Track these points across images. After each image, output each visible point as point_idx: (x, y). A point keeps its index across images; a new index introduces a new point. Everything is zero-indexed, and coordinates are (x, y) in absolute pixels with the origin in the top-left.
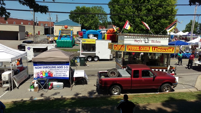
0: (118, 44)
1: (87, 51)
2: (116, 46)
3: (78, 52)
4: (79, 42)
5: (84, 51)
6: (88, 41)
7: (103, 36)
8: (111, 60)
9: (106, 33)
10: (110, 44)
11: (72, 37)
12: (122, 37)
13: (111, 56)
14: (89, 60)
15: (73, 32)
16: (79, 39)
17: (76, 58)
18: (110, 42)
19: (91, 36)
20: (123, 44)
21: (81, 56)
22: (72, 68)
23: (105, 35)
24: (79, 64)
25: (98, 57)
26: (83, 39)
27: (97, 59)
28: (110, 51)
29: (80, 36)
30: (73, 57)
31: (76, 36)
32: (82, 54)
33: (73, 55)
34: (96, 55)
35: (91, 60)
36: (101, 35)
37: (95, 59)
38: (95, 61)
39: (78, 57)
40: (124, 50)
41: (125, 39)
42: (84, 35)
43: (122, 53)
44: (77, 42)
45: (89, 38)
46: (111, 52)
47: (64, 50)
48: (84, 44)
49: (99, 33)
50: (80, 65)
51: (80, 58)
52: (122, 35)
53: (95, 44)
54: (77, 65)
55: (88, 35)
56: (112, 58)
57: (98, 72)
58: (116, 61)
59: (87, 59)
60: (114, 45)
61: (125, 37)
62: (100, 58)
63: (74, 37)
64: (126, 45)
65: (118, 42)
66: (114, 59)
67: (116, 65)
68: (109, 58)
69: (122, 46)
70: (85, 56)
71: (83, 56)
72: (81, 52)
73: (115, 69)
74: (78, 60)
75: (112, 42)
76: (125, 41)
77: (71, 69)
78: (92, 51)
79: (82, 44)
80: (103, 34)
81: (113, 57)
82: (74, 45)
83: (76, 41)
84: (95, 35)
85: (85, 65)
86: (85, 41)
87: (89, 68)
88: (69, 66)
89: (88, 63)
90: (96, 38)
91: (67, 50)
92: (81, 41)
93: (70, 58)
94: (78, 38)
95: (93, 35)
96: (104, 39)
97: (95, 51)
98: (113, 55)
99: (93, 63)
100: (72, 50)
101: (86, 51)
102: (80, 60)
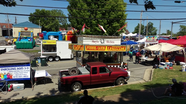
0: (77, 44)
1: (48, 52)
2: (76, 46)
3: (39, 53)
4: (40, 43)
5: (45, 52)
6: (49, 42)
7: (64, 37)
8: (72, 59)
9: (66, 35)
10: (70, 44)
11: (33, 38)
12: (81, 38)
13: (71, 55)
14: (50, 60)
15: (33, 34)
16: (40, 40)
17: (36, 59)
18: (70, 42)
19: (51, 37)
20: (82, 45)
21: (42, 57)
22: (33, 68)
23: (65, 36)
24: (40, 64)
25: (59, 57)
26: (44, 40)
27: (58, 59)
28: (70, 51)
29: (40, 37)
30: (34, 58)
31: (36, 37)
32: (43, 55)
33: (33, 56)
34: (57, 55)
35: (52, 60)
36: (61, 36)
37: (56, 59)
38: (56, 61)
39: (38, 57)
40: (83, 50)
41: (84, 40)
42: (45, 36)
43: (82, 53)
44: (38, 43)
45: (49, 39)
46: (72, 52)
47: (25, 51)
48: (45, 45)
49: (59, 34)
50: (42, 66)
51: (41, 59)
52: (81, 36)
53: (56, 45)
54: (38, 66)
55: (49, 36)
56: (73, 57)
57: (59, 72)
58: (76, 60)
59: (48, 59)
60: (74, 46)
61: (84, 38)
62: (61, 58)
63: (35, 38)
64: (85, 45)
65: (78, 42)
66: (75, 58)
67: (77, 64)
68: (70, 58)
69: (81, 46)
70: (46, 57)
71: (44, 57)
72: (42, 53)
73: (76, 67)
74: (39, 61)
75: (72, 43)
76: (83, 42)
77: (31, 70)
78: (53, 52)
79: (43, 45)
80: (63, 35)
81: (74, 57)
82: (35, 46)
83: (36, 43)
84: (56, 37)
85: (46, 65)
86: (45, 42)
87: (50, 68)
88: (29, 67)
89: (49, 63)
90: (57, 39)
91: (27, 51)
92: (42, 42)
93: (31, 58)
94: (38, 39)
95: (53, 37)
96: (64, 40)
97: (56, 52)
98: (74, 54)
99: (54, 63)
100: (32, 51)
101: (47, 52)
102: (41, 61)
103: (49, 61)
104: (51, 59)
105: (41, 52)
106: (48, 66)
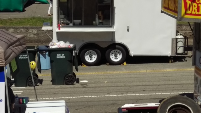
1: (80, 25)
2: (193, 1)
3: (45, 28)
5: (67, 25)
8: (176, 58)
14: (87, 59)
21: (56, 44)
25: (124, 49)
27: (120, 57)
32: (62, 36)
37: (112, 58)
38: (112, 64)
51: (53, 52)
54: (41, 81)
56: (180, 51)
62: (133, 53)
66: (190, 53)
67: (196, 79)
68: (168, 52)
70: (71, 45)
71: (62, 45)
72: (55, 29)
74: (45, 62)
78: (101, 25)
81: (187, 48)
85: (71, 80)
98: (185, 38)
99: (104, 72)
101: (75, 25)
102: (52, 62)
103: (81, 61)
104: (91, 57)
105: (51, 25)
106: (76, 85)
